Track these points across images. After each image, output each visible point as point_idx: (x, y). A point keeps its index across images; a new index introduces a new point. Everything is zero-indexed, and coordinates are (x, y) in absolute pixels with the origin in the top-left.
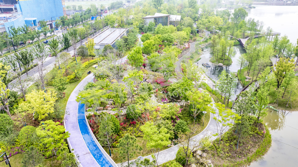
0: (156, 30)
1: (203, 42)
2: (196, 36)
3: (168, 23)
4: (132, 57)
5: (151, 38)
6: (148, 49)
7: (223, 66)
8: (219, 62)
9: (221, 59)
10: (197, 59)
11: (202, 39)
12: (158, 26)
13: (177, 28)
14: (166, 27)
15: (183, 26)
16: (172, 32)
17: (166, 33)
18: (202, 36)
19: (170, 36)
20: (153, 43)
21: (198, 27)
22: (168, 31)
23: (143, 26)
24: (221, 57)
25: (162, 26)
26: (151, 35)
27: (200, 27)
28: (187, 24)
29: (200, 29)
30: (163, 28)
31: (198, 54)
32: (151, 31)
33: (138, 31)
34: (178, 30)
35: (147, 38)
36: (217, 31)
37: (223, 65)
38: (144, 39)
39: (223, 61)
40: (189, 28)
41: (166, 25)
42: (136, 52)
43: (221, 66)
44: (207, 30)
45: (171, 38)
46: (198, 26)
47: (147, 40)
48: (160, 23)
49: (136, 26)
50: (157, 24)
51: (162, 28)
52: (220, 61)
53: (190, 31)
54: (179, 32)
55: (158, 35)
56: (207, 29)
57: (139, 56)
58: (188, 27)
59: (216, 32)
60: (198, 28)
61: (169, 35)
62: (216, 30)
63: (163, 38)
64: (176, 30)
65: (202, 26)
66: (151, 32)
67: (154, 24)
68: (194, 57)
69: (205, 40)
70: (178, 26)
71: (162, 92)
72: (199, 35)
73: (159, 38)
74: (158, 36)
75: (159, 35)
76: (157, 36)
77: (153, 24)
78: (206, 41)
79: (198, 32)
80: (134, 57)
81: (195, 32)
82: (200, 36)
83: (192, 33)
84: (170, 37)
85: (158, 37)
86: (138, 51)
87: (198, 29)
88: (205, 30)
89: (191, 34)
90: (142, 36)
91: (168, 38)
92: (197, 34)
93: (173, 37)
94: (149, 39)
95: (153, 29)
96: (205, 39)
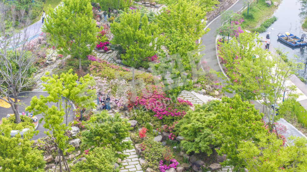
4: (59, 25)
10: (263, 22)
31: (268, 5)
42: (73, 9)
57: (82, 20)
68: (255, 15)
71: (160, 138)
80: (66, 25)
86: (78, 6)
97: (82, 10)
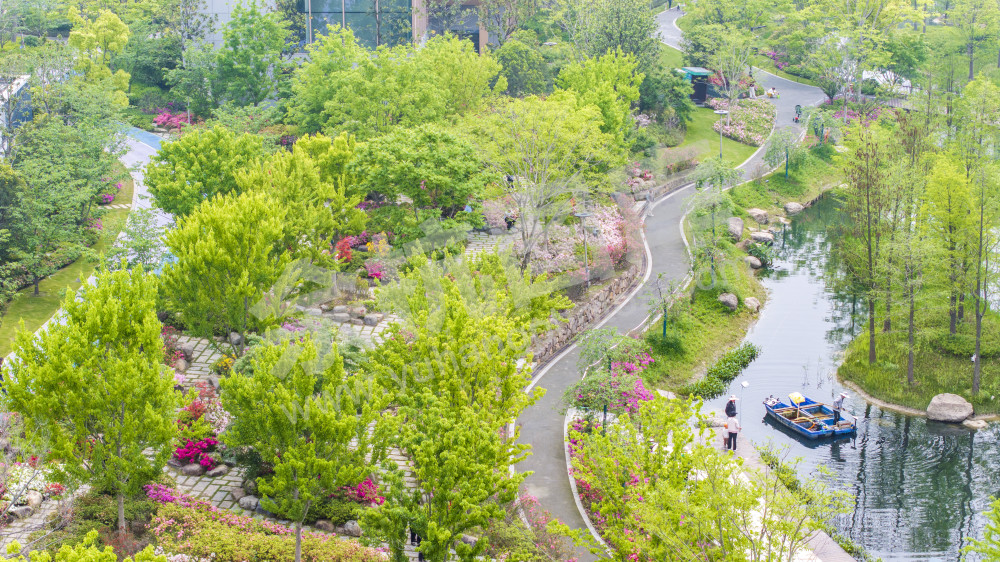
0: (297, 86)
1: (757, 184)
2: (684, 128)
3: (419, 22)
4: (52, 387)
5: (254, 174)
6: (222, 284)
7: (978, 423)
8: (932, 379)
9: (948, 353)
10: (713, 361)
11: (748, 164)
12: (318, 52)
13: (503, 59)
14: (396, 57)
15: (555, 45)
16: (458, 105)
17: (397, 119)
18: (742, 134)
19: (443, 150)
20: (275, 226)
21: (697, 47)
22: (417, 97)
23: (171, 55)
24: (944, 331)
25: (360, 54)
26: (254, 140)
27: (720, 43)
28: (592, 24)
29: (719, 61)
30: (370, 73)
31: (727, 309)
32: (256, 97)
33: (122, 100)
34: (516, 88)
35: (217, 170)
36: (880, 79)
37: (969, 408)
38: (185, 182)
39: (964, 371)
40: (620, 63)
41: (400, 36)
42: (98, 332)
43: (958, 423)
44: (781, 76)
45: (453, 172)
46: (703, 40)
47: (207, 190)
48: (336, 15)
49: (98, 52)
50: (308, 26)
51: (355, 74)
52: (942, 375)
53: (634, 93)
54: (526, 108)
55: (319, 139)
56: (787, 60)
57: (126, 370)
58: (609, 55)
59: (870, 89)
60: (697, 52)
61: (431, 139)
62: (866, 75)
63: (373, 170)
64: (493, 82)
65: (735, 37)
66: (251, 108)
67: (282, 27)
68: (687, 341)
69: (780, 168)
70: (512, 43)
72: (718, 125)
73: (335, 167)
74: (323, 148)
75: (336, 141)
76: (313, 152)
77: (269, 27)
78: (787, 181)
79: (702, 91)
80: (74, 386)
81: (678, 96)
82: (730, 130)
83: (646, 104)
84: (440, 163)
85: (323, 157)
86: (115, 323)
87: (696, 63)
88: (763, 73)
89: (643, 119)
90: (165, 156)
91: (422, 172)
92: (698, 116)
93: (468, 155)
94: (230, 187)
95: (269, 75)
96: (771, 157)
97: (127, 334)
